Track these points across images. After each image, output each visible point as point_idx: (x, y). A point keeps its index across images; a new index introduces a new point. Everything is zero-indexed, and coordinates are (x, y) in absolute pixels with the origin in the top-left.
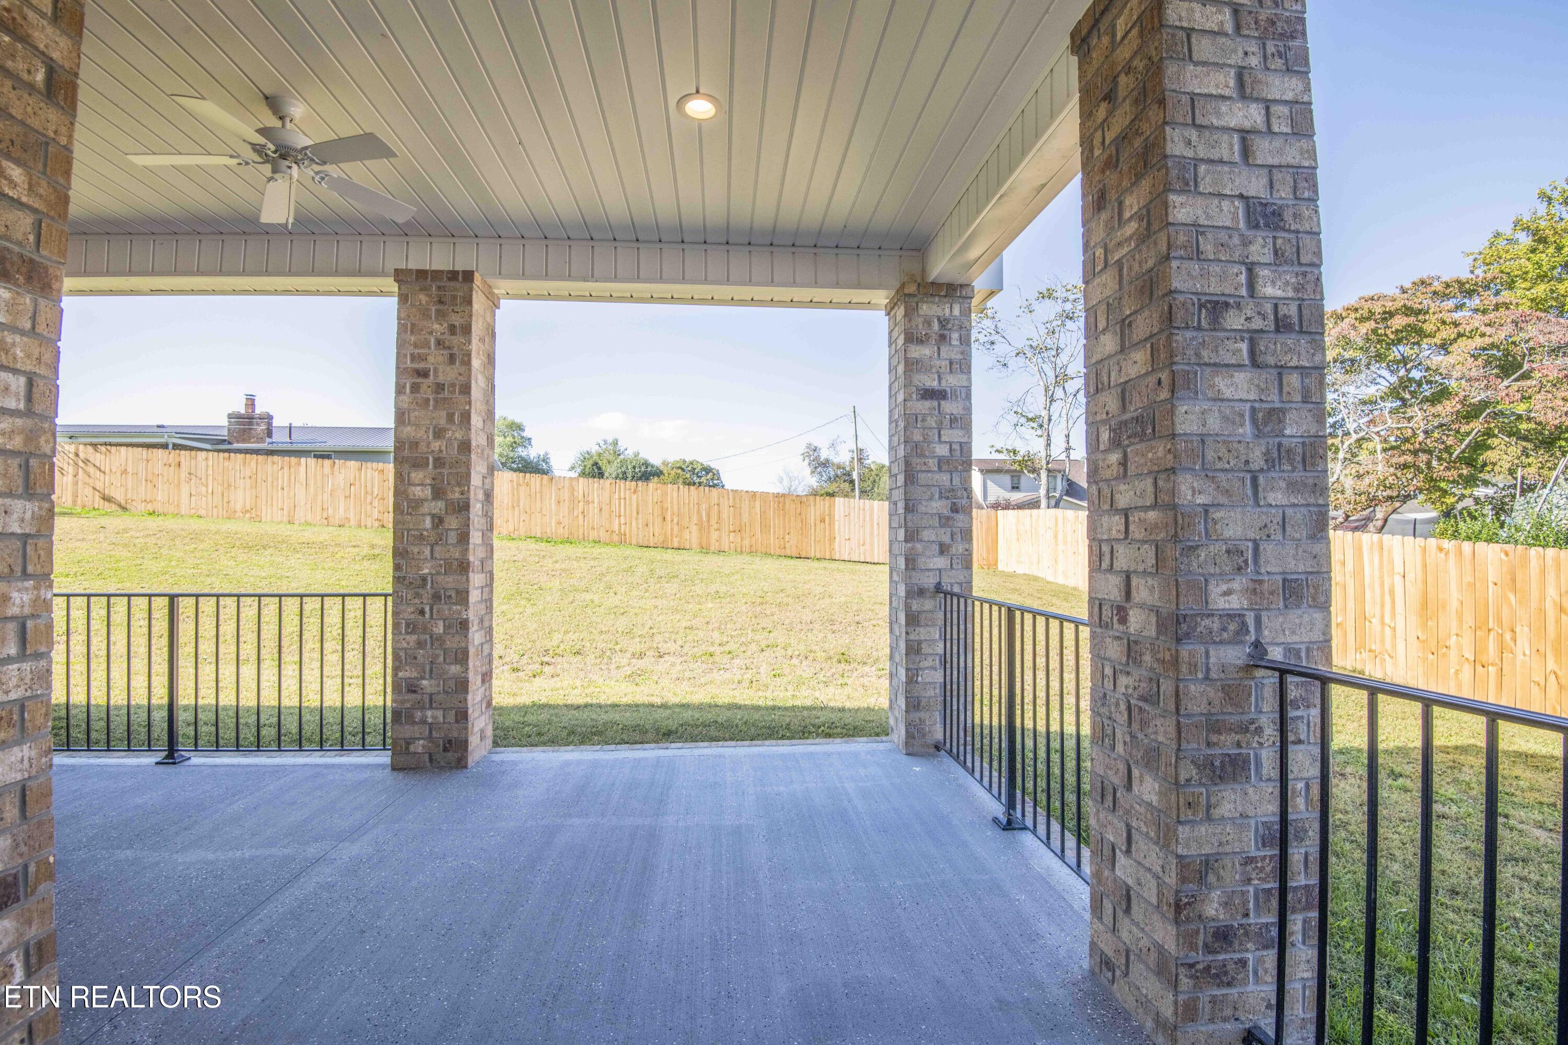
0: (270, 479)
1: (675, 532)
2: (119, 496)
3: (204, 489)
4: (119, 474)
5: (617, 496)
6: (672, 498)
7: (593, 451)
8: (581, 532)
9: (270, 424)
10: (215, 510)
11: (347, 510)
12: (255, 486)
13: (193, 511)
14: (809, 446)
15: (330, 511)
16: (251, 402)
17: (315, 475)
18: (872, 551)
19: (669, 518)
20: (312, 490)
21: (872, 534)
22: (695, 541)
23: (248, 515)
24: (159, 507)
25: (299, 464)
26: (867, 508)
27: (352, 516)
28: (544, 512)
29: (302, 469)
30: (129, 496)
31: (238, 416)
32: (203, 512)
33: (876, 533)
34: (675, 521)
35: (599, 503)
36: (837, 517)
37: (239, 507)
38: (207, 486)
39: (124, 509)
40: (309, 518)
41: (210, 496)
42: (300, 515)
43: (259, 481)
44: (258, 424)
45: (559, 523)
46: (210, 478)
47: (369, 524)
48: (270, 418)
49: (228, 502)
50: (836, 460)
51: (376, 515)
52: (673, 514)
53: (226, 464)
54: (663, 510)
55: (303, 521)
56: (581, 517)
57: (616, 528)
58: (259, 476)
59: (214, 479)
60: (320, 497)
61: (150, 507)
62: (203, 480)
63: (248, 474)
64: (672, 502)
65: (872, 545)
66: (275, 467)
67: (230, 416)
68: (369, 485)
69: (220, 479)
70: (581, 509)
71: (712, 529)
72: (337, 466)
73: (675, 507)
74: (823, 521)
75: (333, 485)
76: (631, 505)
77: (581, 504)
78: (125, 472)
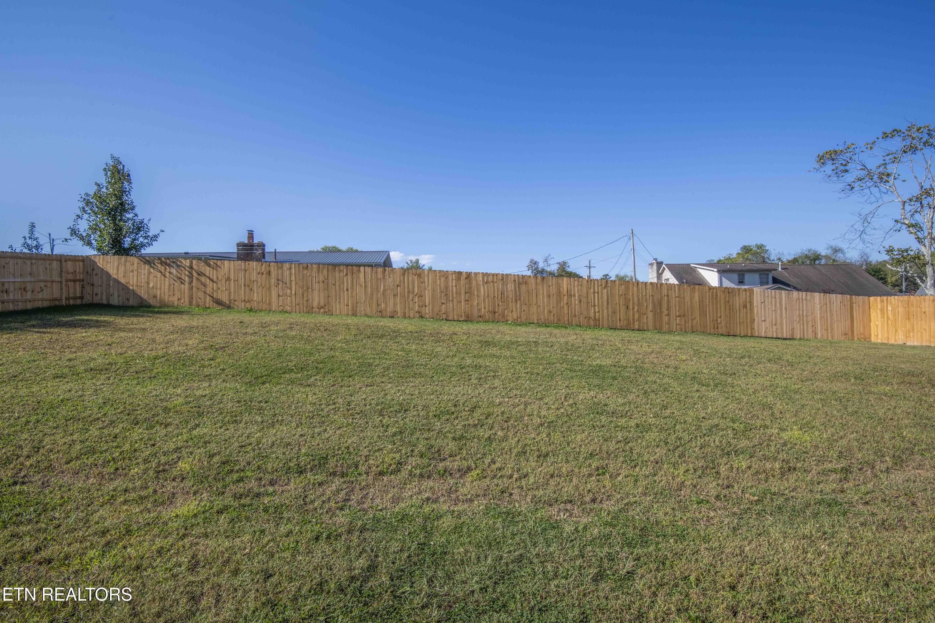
0: (337, 284)
1: (636, 316)
2: (224, 298)
3: (289, 291)
4: (224, 281)
5: (592, 291)
6: (633, 291)
7: (405, 267)
8: (566, 319)
9: (264, 250)
10: (297, 307)
11: (395, 305)
12: (327, 289)
13: (281, 308)
14: (531, 261)
15: (383, 306)
16: (251, 235)
17: (371, 280)
18: (782, 329)
19: (631, 307)
20: (369, 290)
21: (781, 316)
22: (651, 324)
23: (322, 310)
24: (255, 305)
25: (359, 271)
26: (777, 296)
27: (398, 309)
28: (539, 304)
29: (362, 275)
30: (232, 298)
31: (244, 245)
32: (289, 308)
33: (784, 315)
34: (636, 309)
35: (579, 296)
36: (755, 304)
37: (315, 304)
38: (291, 289)
39: (229, 307)
40: (368, 310)
41: (293, 297)
42: (361, 308)
43: (330, 285)
44: (257, 250)
45: (550, 312)
46: (293, 283)
47: (412, 315)
48: (264, 245)
49: (307, 301)
50: (548, 269)
51: (417, 309)
52: (633, 304)
53: (305, 272)
54: (627, 301)
55: (363, 313)
56: (565, 307)
57: (592, 315)
58: (330, 281)
59: (296, 283)
60: (375, 296)
61: (248, 305)
62: (288, 285)
63: (321, 278)
64: (633, 294)
65: (781, 324)
66: (342, 274)
67: (238, 245)
68: (411, 287)
69: (301, 284)
70: (565, 301)
71: (664, 314)
72: (387, 272)
73: (636, 299)
74: (745, 307)
75: (384, 286)
76: (602, 297)
77: (565, 297)
78: (228, 279)
